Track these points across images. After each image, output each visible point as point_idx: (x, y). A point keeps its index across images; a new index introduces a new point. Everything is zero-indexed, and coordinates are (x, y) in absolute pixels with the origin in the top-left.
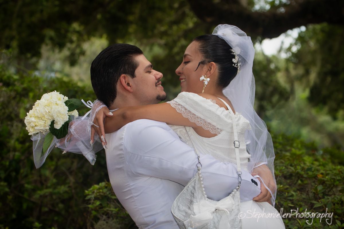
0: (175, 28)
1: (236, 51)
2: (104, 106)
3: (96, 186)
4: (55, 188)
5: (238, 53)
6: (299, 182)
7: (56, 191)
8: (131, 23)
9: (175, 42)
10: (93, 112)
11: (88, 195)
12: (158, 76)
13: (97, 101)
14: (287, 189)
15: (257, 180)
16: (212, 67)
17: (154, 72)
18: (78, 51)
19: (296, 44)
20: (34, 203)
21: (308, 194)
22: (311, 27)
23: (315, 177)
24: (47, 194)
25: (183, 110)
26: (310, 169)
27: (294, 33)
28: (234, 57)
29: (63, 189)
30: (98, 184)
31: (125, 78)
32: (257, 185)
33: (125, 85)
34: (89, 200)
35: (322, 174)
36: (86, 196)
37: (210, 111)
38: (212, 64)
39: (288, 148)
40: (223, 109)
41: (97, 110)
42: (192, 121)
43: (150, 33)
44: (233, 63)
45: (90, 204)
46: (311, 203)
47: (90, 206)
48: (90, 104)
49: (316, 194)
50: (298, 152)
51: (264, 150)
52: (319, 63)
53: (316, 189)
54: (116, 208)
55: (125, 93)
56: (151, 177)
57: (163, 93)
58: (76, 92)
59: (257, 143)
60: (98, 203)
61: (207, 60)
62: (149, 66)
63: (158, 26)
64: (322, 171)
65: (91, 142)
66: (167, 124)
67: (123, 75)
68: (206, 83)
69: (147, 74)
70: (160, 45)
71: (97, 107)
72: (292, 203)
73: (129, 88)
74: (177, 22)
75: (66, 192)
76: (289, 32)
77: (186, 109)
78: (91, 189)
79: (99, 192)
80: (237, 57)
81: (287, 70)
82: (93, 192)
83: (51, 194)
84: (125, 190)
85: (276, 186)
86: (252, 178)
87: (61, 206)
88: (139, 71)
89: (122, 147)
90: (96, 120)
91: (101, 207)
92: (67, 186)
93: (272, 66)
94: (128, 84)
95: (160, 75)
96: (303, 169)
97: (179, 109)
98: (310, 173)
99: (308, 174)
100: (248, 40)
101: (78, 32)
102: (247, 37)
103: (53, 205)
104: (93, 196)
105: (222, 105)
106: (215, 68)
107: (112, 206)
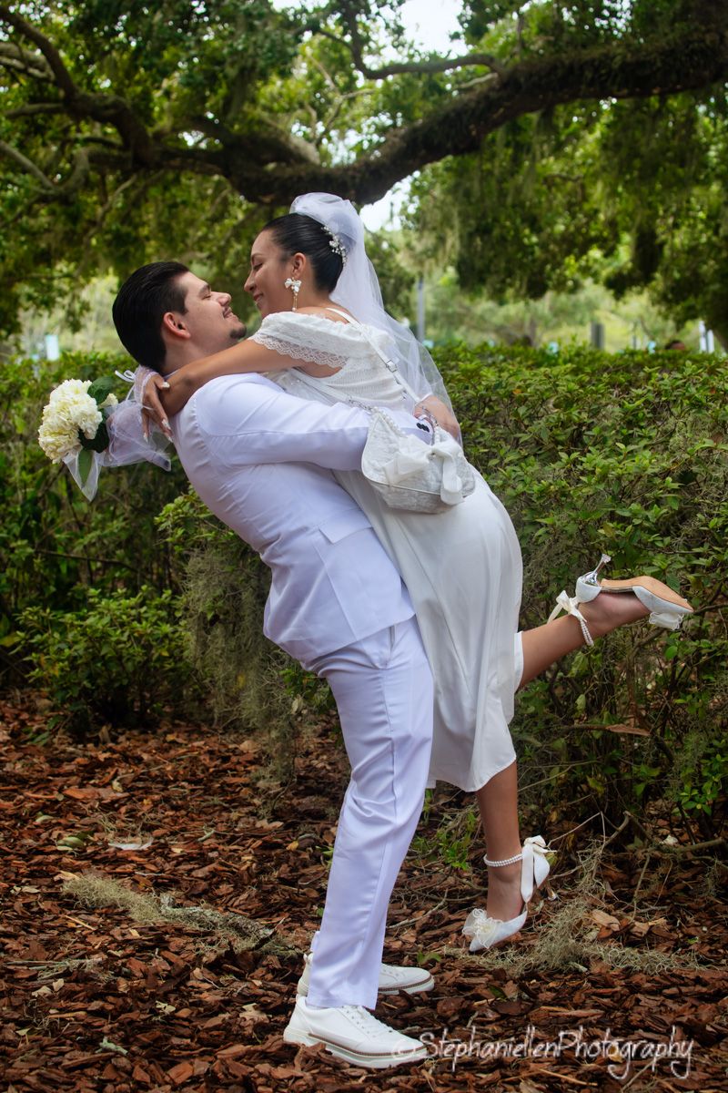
0: (217, 228)
1: (331, 228)
2: (154, 373)
3: (170, 506)
4: (103, 529)
5: (337, 231)
6: (487, 410)
7: (107, 531)
8: (148, 238)
9: (223, 251)
10: (139, 389)
11: (162, 523)
12: (224, 300)
13: (140, 369)
14: (471, 425)
15: (425, 423)
16: (300, 262)
17: (216, 295)
18: (77, 306)
19: (411, 201)
20: (76, 559)
21: (506, 425)
22: (428, 168)
23: (511, 395)
24: (93, 540)
25: (276, 343)
26: (499, 385)
27: (405, 185)
28: (331, 238)
29: (116, 525)
30: (172, 502)
31: (171, 318)
32: (428, 430)
33: (175, 329)
34: (165, 530)
35: (519, 387)
36: (157, 527)
37: (320, 333)
38: (298, 257)
39: (453, 363)
40: (339, 324)
41: (145, 382)
42: (296, 356)
43: (181, 246)
44: (331, 248)
45: (167, 536)
46: (515, 438)
47: (169, 540)
48: (130, 376)
49: (518, 423)
50: (470, 366)
51: (421, 372)
52: (456, 222)
53: (516, 414)
54: (211, 532)
55: (178, 342)
56: (257, 465)
57: (238, 325)
58: (95, 368)
59: (406, 364)
60: (180, 532)
61: (289, 253)
62: (204, 289)
63: (191, 232)
64: (518, 384)
65: (145, 436)
66: (258, 372)
67: (168, 314)
68: (297, 289)
69: (205, 302)
70: (201, 262)
71: (143, 378)
72: (485, 447)
73: (182, 332)
74: (216, 219)
75: (123, 529)
76: (397, 185)
77: (280, 341)
78: (164, 512)
79: (178, 514)
80: (335, 238)
81: (409, 246)
82: (168, 517)
83: (100, 538)
84: (222, 498)
85: (458, 425)
86: (417, 421)
87: (120, 552)
88: (192, 301)
89: (198, 431)
90: (147, 400)
91: (186, 536)
92: (121, 519)
93: (385, 245)
94: (180, 327)
95: (226, 297)
96: (487, 388)
97: (271, 345)
98: (501, 391)
99: (498, 393)
100: (346, 206)
101: (68, 275)
102: (342, 202)
103: (107, 555)
104: (169, 523)
105: (335, 319)
106: (304, 261)
107: (203, 530)
